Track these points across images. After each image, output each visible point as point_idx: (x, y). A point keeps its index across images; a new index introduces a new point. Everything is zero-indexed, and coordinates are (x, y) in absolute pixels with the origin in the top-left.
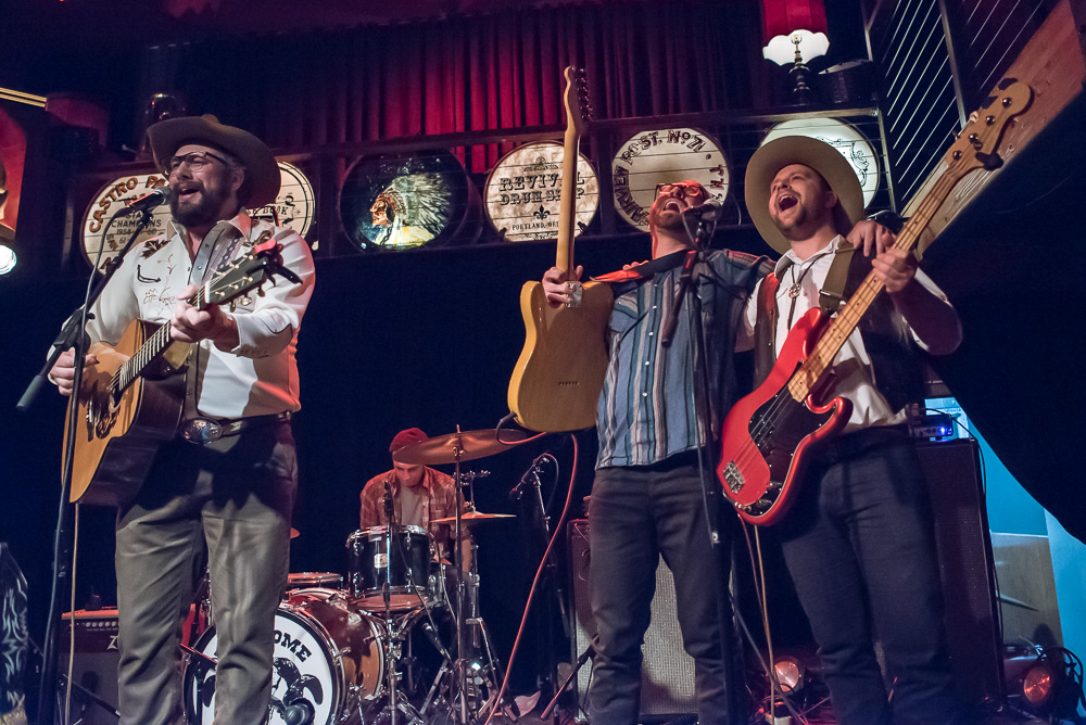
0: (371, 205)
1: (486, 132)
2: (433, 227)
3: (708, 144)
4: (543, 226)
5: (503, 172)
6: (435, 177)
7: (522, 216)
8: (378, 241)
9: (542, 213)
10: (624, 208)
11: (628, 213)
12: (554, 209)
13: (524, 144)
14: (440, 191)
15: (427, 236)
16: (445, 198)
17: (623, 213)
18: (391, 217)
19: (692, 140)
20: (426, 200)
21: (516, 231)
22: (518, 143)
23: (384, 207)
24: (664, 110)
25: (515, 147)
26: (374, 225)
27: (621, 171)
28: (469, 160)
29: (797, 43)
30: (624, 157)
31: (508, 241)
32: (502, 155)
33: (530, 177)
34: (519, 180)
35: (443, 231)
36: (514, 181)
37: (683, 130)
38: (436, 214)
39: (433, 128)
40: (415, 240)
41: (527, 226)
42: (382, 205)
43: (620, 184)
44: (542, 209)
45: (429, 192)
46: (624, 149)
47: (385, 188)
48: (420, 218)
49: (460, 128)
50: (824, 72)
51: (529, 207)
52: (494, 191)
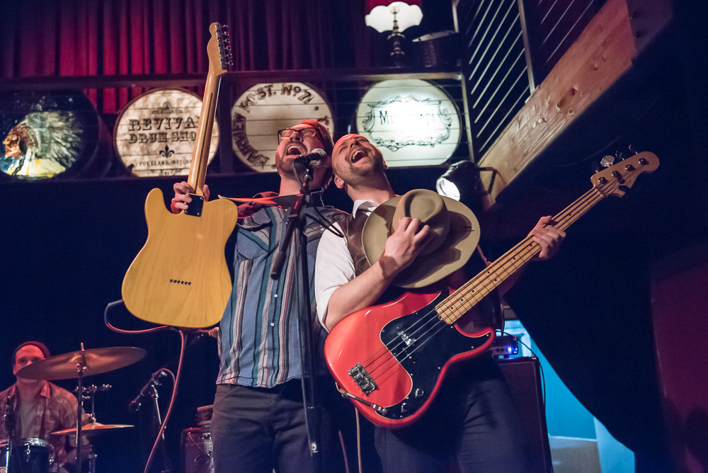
0: (4, 138)
1: (117, 76)
2: (64, 161)
3: (316, 98)
4: (167, 163)
5: (132, 114)
6: (67, 115)
7: (148, 154)
8: (10, 171)
9: (167, 152)
10: (242, 150)
11: (245, 154)
12: (178, 148)
13: (152, 89)
14: (72, 128)
15: (58, 169)
16: (77, 134)
17: (240, 155)
18: (23, 150)
19: (302, 94)
20: (58, 136)
21: (143, 167)
22: (146, 88)
23: (17, 140)
24: (279, 65)
25: (144, 92)
26: (6, 156)
27: (240, 118)
28: (100, 101)
29: (395, 13)
30: (242, 106)
31: (135, 176)
32: (131, 98)
33: (156, 120)
34: (147, 122)
35: (74, 164)
36: (142, 122)
37: (295, 85)
38: (68, 149)
39: (67, 70)
40: (47, 171)
41: (153, 163)
42: (14, 138)
43: (238, 129)
44: (167, 148)
45: (61, 129)
46: (243, 99)
47: (18, 123)
48: (52, 152)
49: (93, 71)
50: (416, 40)
51: (156, 146)
52: (123, 129)
